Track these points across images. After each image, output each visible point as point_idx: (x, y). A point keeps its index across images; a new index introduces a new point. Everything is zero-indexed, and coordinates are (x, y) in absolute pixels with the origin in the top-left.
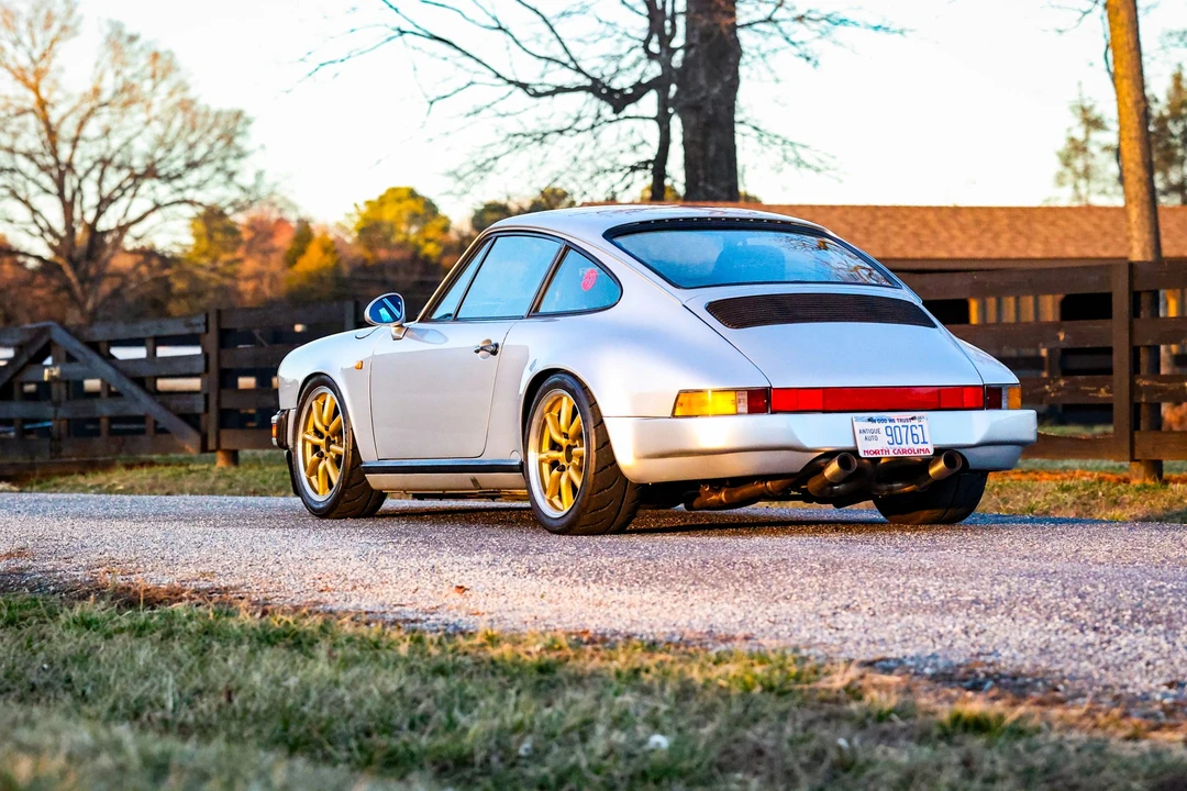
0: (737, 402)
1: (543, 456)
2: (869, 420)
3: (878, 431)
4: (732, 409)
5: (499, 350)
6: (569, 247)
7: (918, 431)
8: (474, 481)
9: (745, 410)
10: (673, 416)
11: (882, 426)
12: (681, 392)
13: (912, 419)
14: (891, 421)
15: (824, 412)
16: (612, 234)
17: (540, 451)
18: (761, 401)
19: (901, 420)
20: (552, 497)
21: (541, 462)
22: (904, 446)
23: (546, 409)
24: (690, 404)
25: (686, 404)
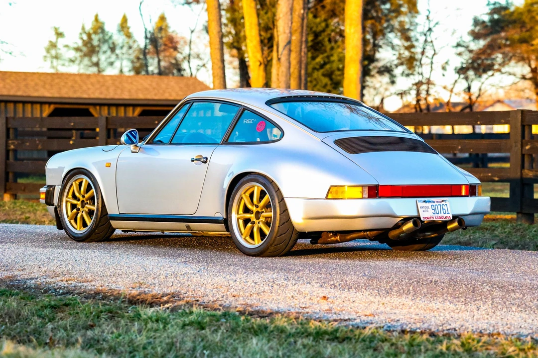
0: (363, 193)
1: (239, 216)
2: (424, 202)
3: (428, 207)
4: (360, 196)
5: (208, 161)
6: (245, 109)
7: (445, 207)
8: (188, 227)
9: (366, 196)
10: (327, 198)
11: (429, 205)
12: (332, 186)
13: (443, 201)
14: (434, 202)
15: (402, 197)
16: (270, 103)
17: (238, 213)
18: (374, 192)
19: (438, 202)
20: (246, 237)
21: (238, 219)
22: (440, 215)
23: (243, 193)
24: (337, 192)
25: (333, 193)
